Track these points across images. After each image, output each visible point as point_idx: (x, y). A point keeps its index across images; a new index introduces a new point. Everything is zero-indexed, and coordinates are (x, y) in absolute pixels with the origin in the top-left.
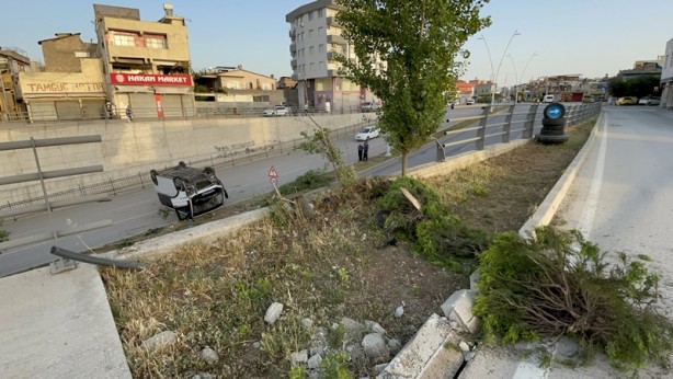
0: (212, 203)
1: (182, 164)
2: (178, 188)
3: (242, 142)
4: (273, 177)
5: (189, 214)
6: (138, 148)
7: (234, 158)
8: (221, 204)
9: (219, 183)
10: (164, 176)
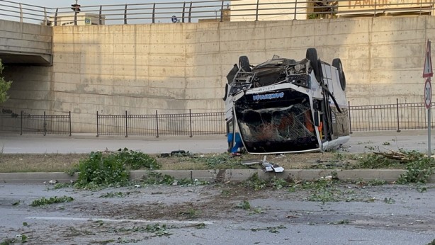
6: (371, 65)
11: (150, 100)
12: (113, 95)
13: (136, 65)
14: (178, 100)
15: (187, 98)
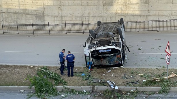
4: (168, 53)
9: (118, 44)
11: (27, 16)
12: (7, 13)
13: (19, 4)
14: (40, 16)
15: (45, 15)
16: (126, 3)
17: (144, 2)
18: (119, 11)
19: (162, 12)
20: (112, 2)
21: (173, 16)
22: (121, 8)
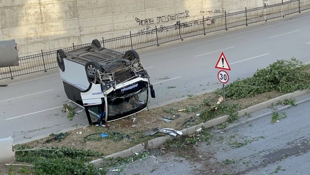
0: (133, 103)
1: (96, 43)
2: (91, 79)
3: (172, 12)
4: (223, 69)
5: (103, 117)
6: (43, 19)
7: (160, 34)
8: (145, 106)
9: (144, 74)
10: (73, 59)
16: (42, 19)
17: (71, 16)
18: (33, 35)
19: (101, 27)
20: (17, 21)
21: (117, 32)
22: (35, 28)
